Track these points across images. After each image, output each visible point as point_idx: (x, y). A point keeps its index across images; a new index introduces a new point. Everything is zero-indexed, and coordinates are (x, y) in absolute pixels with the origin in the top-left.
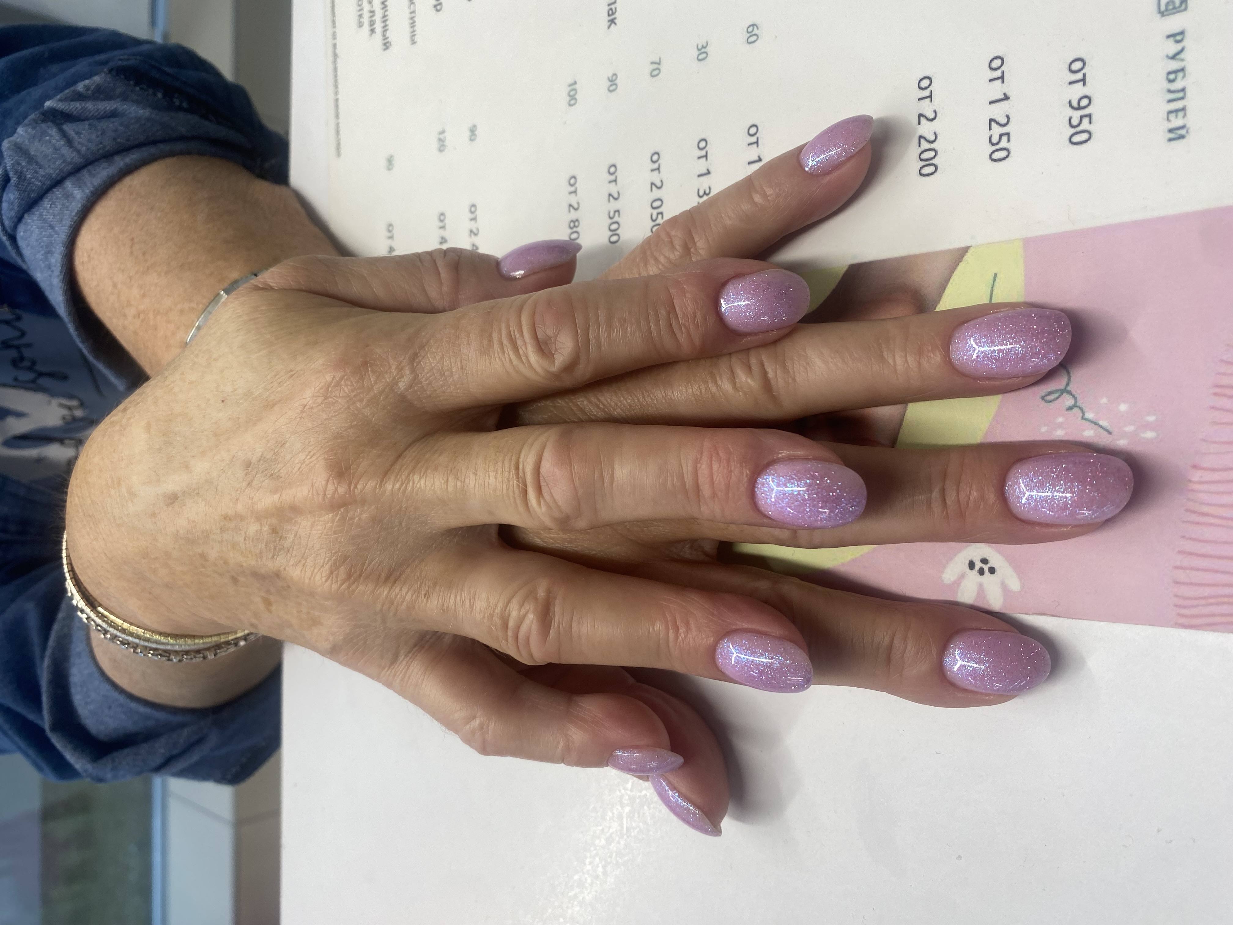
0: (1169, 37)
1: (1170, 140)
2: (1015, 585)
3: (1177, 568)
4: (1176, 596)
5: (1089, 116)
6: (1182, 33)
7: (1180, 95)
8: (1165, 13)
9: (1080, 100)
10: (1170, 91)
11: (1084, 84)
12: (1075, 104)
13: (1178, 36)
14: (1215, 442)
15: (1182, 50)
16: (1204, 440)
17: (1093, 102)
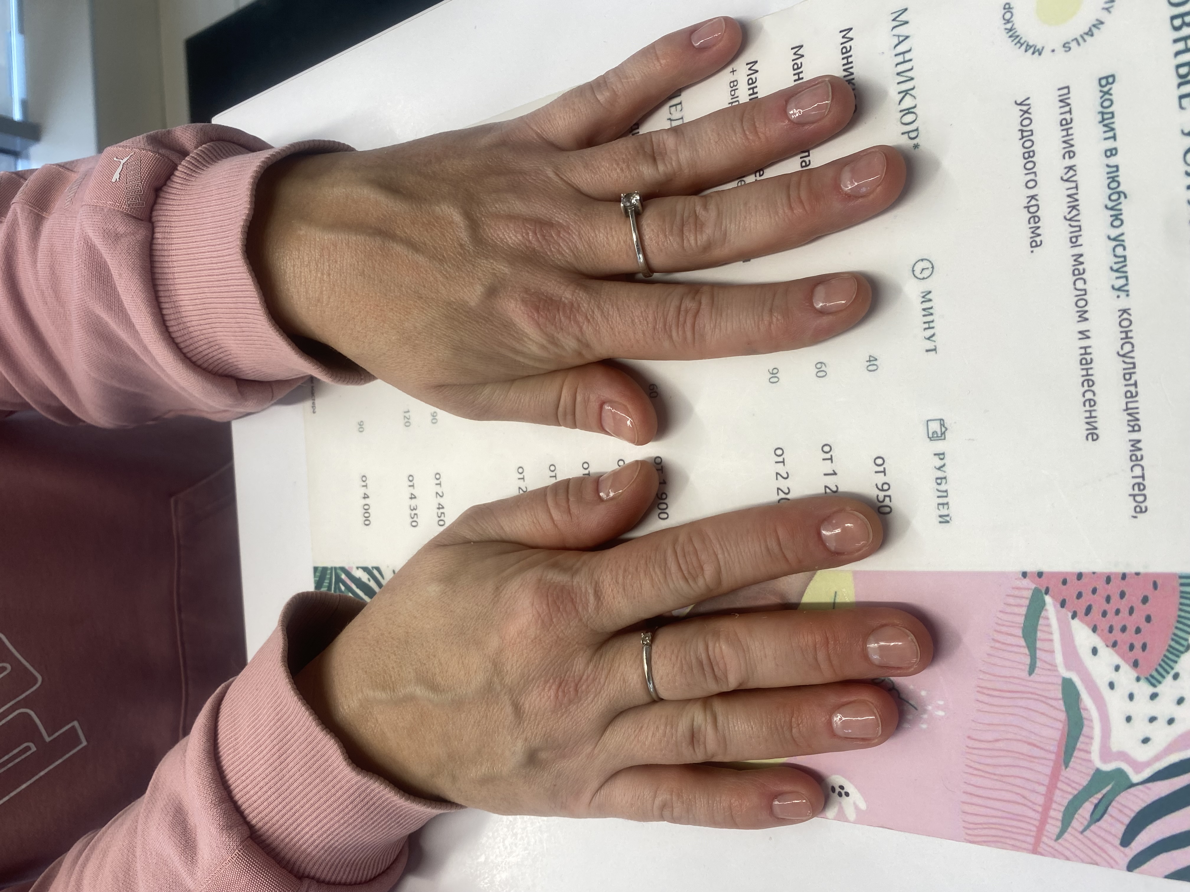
0: (935, 455)
1: (940, 522)
2: (863, 806)
3: (963, 802)
4: (964, 821)
5: (890, 496)
6: (943, 454)
7: (945, 494)
8: (932, 439)
9: (883, 484)
10: (938, 490)
11: (885, 475)
12: (880, 487)
13: (941, 455)
14: (980, 723)
15: (944, 465)
16: (973, 721)
17: (891, 488)
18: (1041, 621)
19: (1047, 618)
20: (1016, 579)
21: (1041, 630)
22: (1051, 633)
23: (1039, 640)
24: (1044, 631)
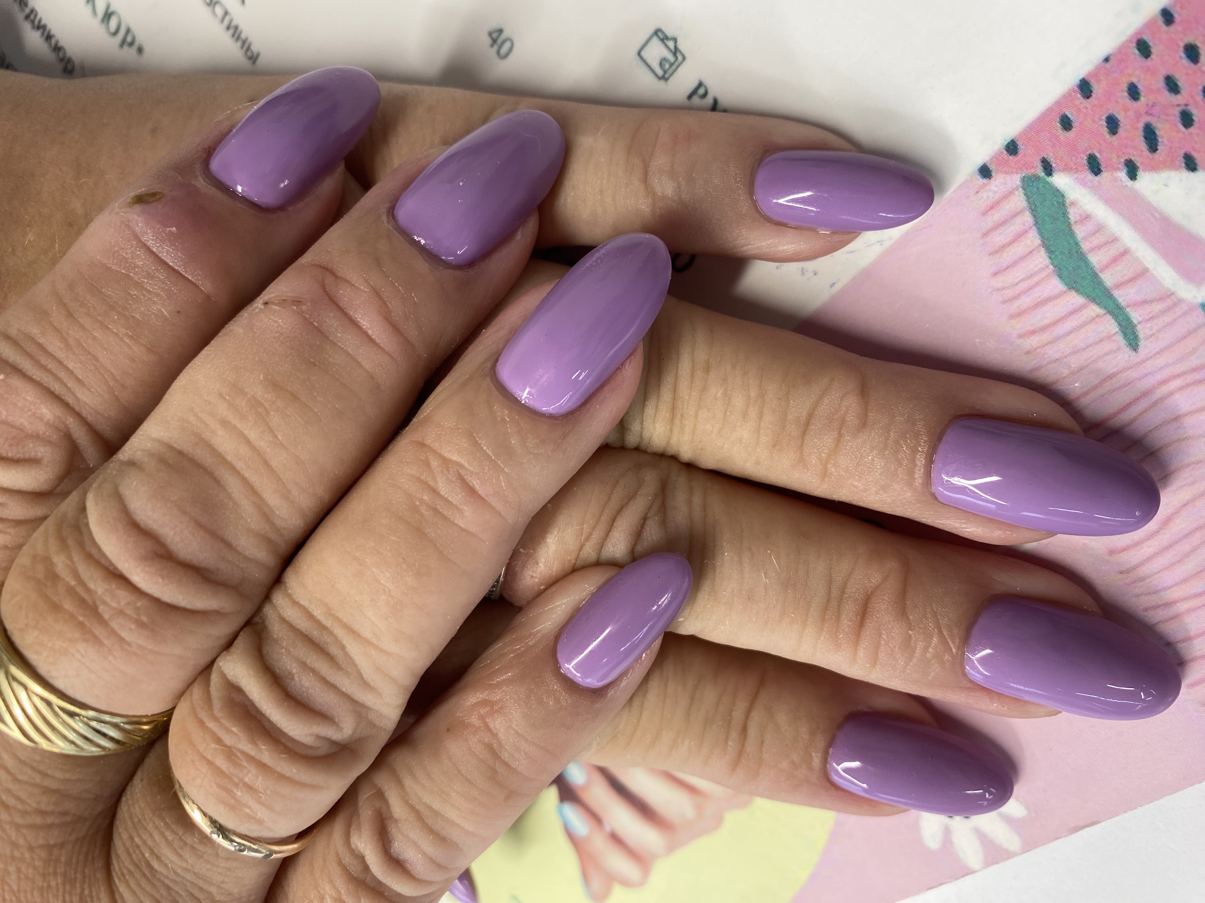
0: (689, 97)
6: (702, 87)
8: (666, 76)
13: (700, 93)
18: (1080, 232)
19: (1086, 218)
20: (977, 192)
21: (1092, 250)
22: (1115, 240)
23: (1101, 271)
24: (1099, 247)
